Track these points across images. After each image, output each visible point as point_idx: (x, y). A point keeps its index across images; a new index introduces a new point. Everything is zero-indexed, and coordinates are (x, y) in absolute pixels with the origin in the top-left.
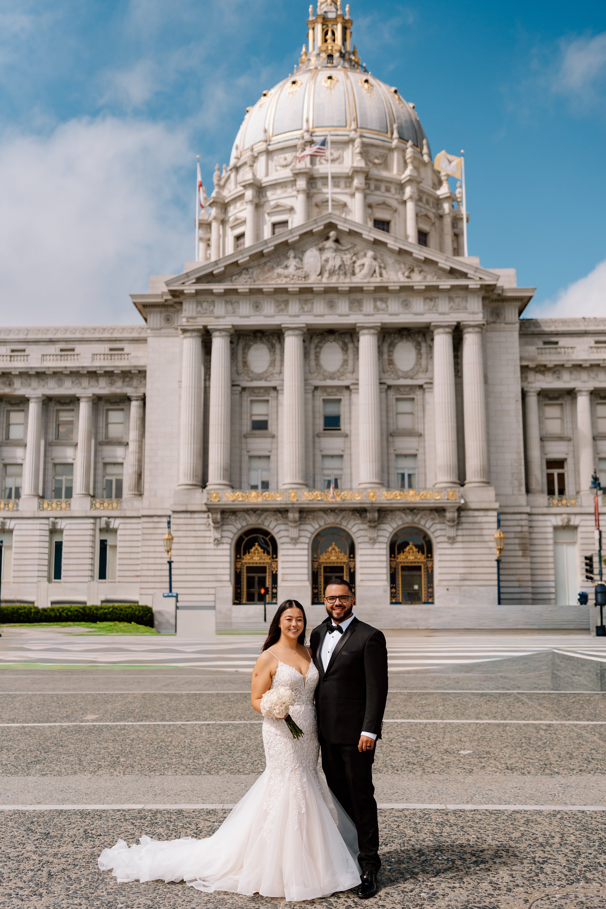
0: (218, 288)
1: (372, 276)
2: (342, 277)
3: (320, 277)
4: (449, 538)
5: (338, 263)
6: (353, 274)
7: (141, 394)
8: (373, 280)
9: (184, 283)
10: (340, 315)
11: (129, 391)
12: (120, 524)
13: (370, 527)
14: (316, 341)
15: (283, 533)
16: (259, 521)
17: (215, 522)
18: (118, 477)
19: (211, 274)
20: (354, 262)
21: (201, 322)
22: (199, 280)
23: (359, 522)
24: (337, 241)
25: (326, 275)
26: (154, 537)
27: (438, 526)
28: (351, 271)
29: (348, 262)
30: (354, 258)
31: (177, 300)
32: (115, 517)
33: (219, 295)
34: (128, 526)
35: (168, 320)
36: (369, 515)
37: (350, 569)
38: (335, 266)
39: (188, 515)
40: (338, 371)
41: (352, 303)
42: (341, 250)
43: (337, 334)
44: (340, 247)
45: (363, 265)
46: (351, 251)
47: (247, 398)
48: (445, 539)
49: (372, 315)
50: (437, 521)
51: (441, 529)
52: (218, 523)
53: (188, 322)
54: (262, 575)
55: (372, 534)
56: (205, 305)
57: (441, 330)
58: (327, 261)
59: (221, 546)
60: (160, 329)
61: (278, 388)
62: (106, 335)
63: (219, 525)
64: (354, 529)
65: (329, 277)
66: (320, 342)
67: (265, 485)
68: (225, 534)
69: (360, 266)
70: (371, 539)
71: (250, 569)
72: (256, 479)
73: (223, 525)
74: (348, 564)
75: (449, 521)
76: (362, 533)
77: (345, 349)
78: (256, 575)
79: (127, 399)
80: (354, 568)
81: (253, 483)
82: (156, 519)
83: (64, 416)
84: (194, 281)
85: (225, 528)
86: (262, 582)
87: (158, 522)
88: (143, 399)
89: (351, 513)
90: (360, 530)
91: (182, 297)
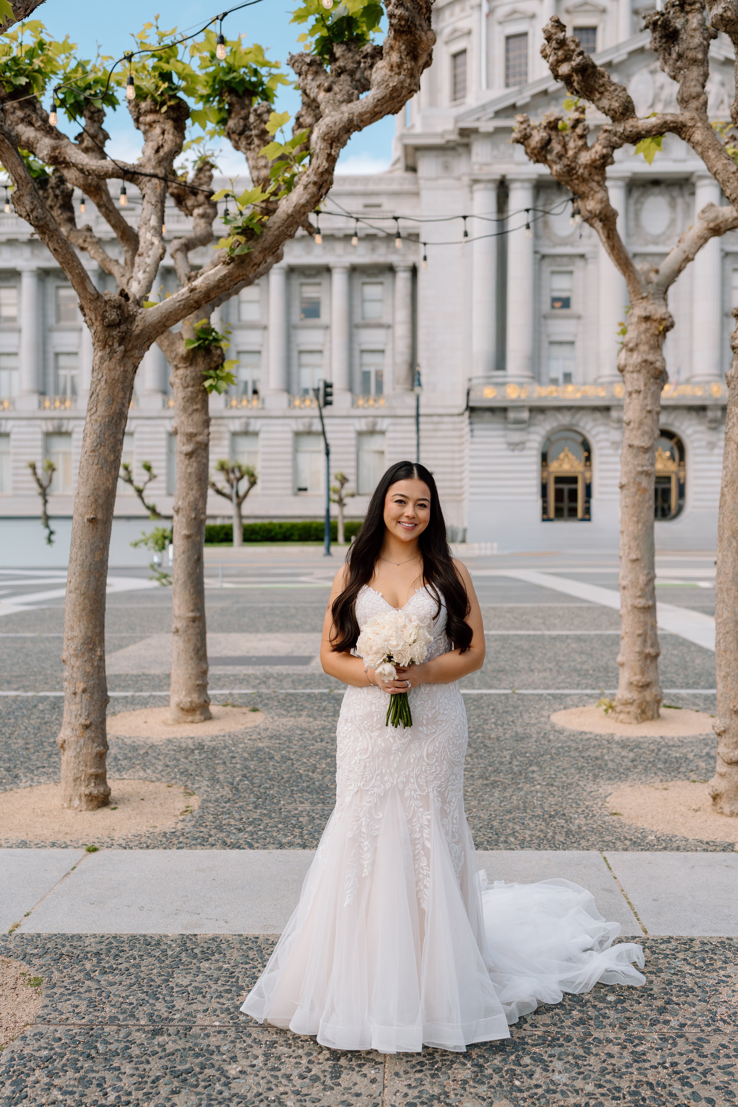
1: (718, 108)
7: (410, 263)
8: (720, 114)
9: (478, 119)
10: (676, 161)
11: (394, 259)
12: (390, 425)
13: (711, 428)
14: (636, 194)
15: (602, 436)
16: (574, 421)
17: (521, 421)
18: (378, 368)
19: (514, 106)
21: (498, 170)
22: (498, 114)
23: (696, 422)
25: (659, 107)
31: (465, 140)
32: (383, 417)
34: (399, 428)
35: (446, 167)
36: (710, 414)
37: (679, 480)
40: (664, 234)
43: (663, 186)
47: (547, 267)
52: (524, 423)
53: (480, 169)
54: (572, 486)
55: (712, 437)
56: (502, 147)
58: (662, 88)
59: (525, 453)
60: (436, 179)
61: (588, 256)
62: (359, 187)
63: (525, 425)
64: (689, 431)
65: (663, 110)
66: (642, 195)
67: (568, 377)
68: (533, 437)
70: (709, 443)
71: (559, 480)
72: (556, 370)
73: (529, 426)
74: (677, 474)
76: (698, 436)
77: (673, 205)
78: (566, 487)
79: (391, 269)
80: (685, 478)
81: (553, 375)
82: (436, 419)
83: (310, 292)
84: (492, 115)
85: (532, 429)
86: (573, 495)
88: (414, 271)
89: (685, 412)
90: (696, 432)
91: (473, 137)
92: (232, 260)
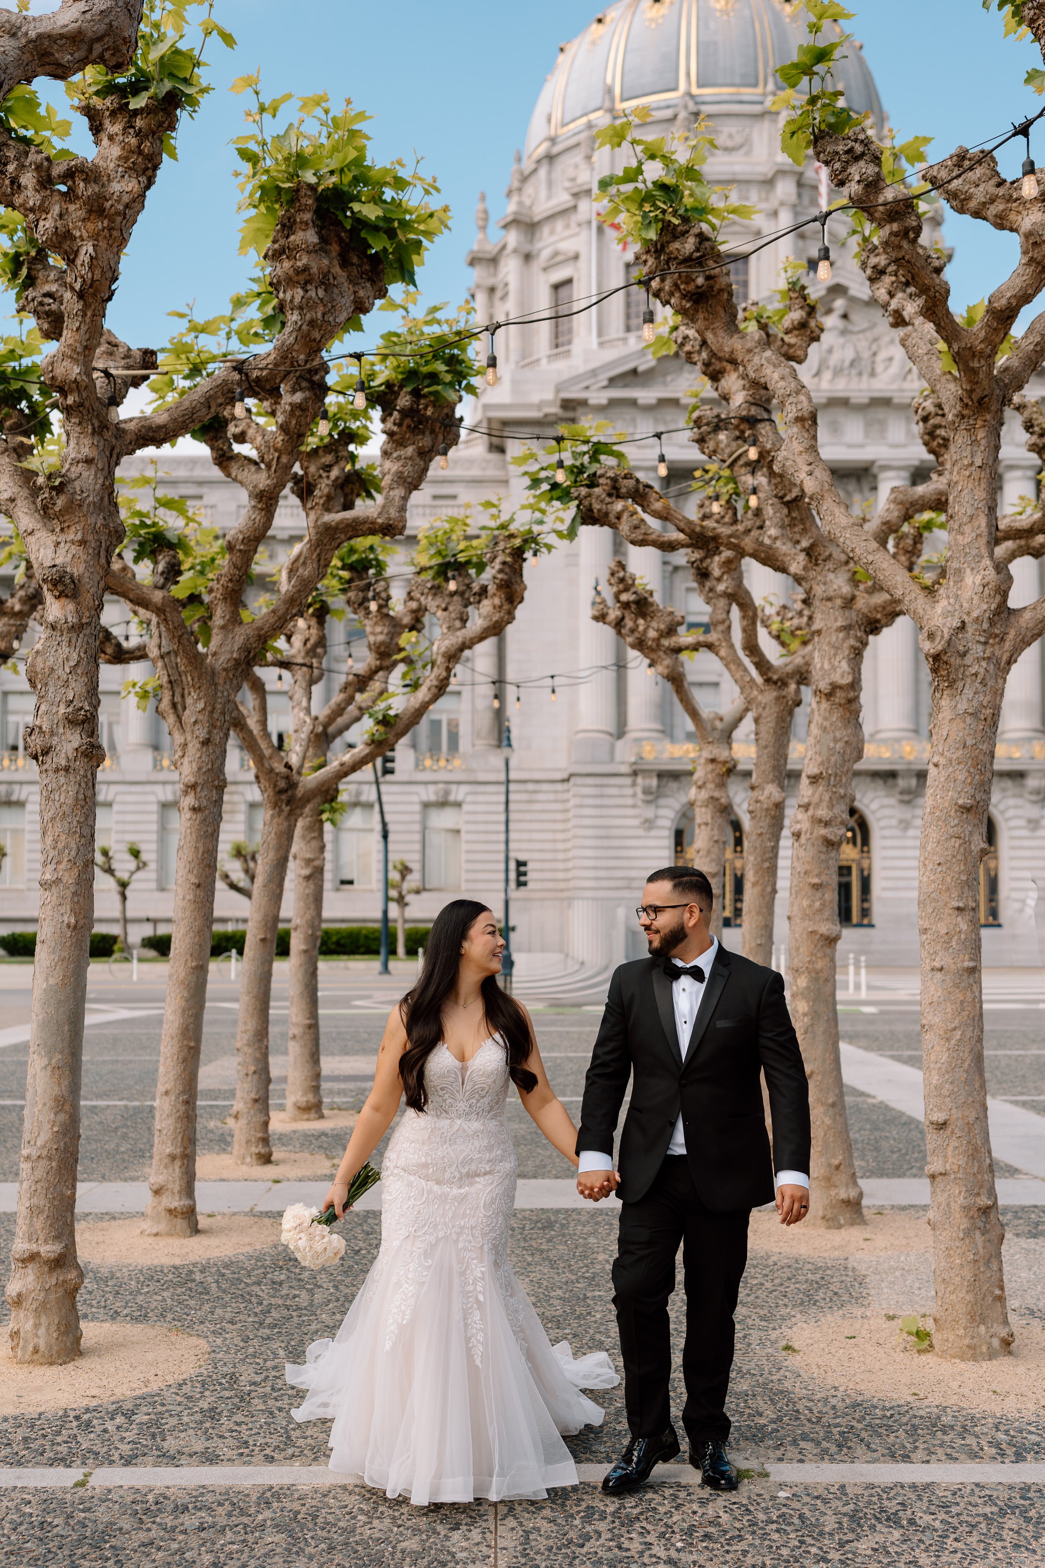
0: (646, 395)
1: (905, 378)
2: (855, 379)
3: (816, 379)
4: (1030, 821)
5: (849, 354)
6: (873, 374)
8: (907, 385)
9: (587, 388)
10: (850, 446)
12: (468, 794)
13: (903, 802)
17: (647, 791)
18: (453, 716)
19: (634, 372)
20: (875, 354)
22: (613, 381)
23: (882, 793)
24: (845, 316)
25: (827, 375)
26: (528, 816)
27: (1012, 802)
28: (869, 369)
29: (866, 354)
30: (874, 347)
31: (570, 414)
32: (459, 783)
33: (648, 409)
34: (481, 798)
36: (901, 783)
37: (862, 871)
38: (843, 361)
39: (599, 781)
41: (868, 425)
42: (851, 332)
44: (850, 327)
45: (891, 359)
46: (869, 335)
47: (681, 583)
48: (1022, 822)
49: (904, 446)
50: (1010, 793)
51: (1016, 807)
52: (651, 793)
55: (905, 813)
57: (1018, 473)
58: (830, 351)
59: (653, 833)
63: (653, 797)
64: (874, 806)
65: (832, 380)
68: (662, 812)
69: (885, 360)
70: (901, 821)
73: (658, 797)
74: (859, 864)
75: (1031, 793)
76: (886, 812)
80: (870, 868)
82: (531, 787)
84: (605, 383)
85: (662, 801)
87: (535, 792)
89: (868, 779)
90: (883, 807)
91: (580, 410)
92: (373, 741)
